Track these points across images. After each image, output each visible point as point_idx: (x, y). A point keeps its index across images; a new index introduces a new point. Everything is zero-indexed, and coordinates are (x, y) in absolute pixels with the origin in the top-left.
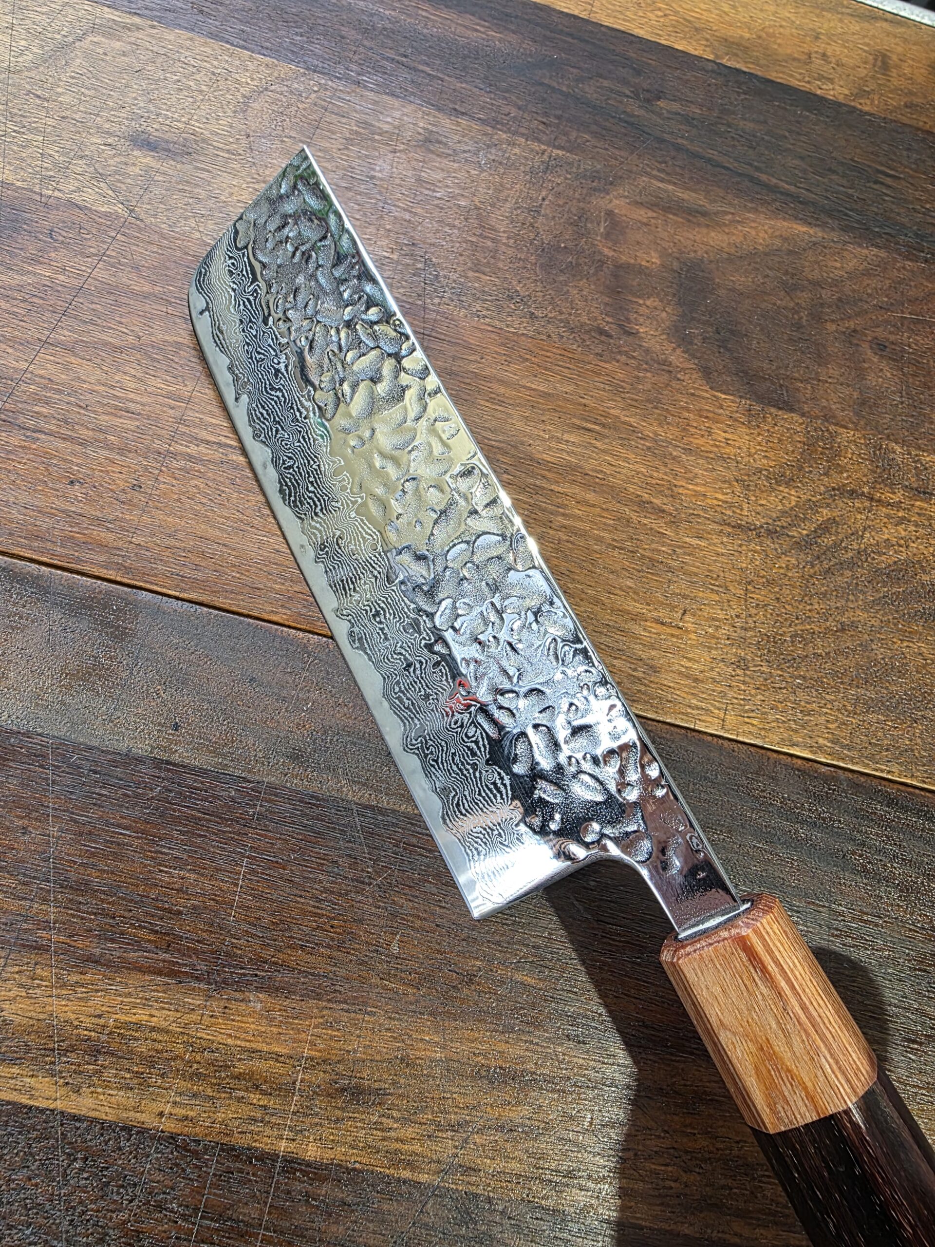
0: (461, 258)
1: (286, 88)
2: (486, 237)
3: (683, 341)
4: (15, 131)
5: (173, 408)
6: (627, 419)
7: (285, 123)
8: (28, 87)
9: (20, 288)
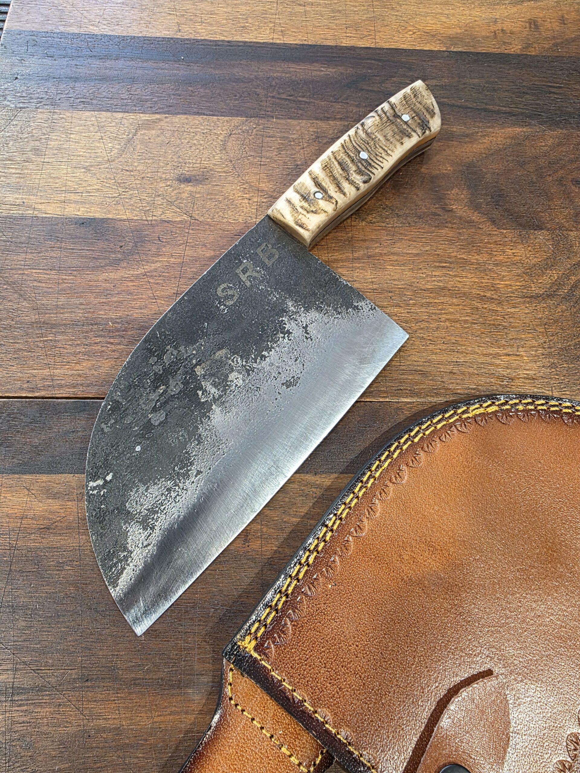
1: (240, 131)
3: (477, 207)
4: (123, 192)
6: (461, 256)
7: (246, 149)
8: (121, 167)
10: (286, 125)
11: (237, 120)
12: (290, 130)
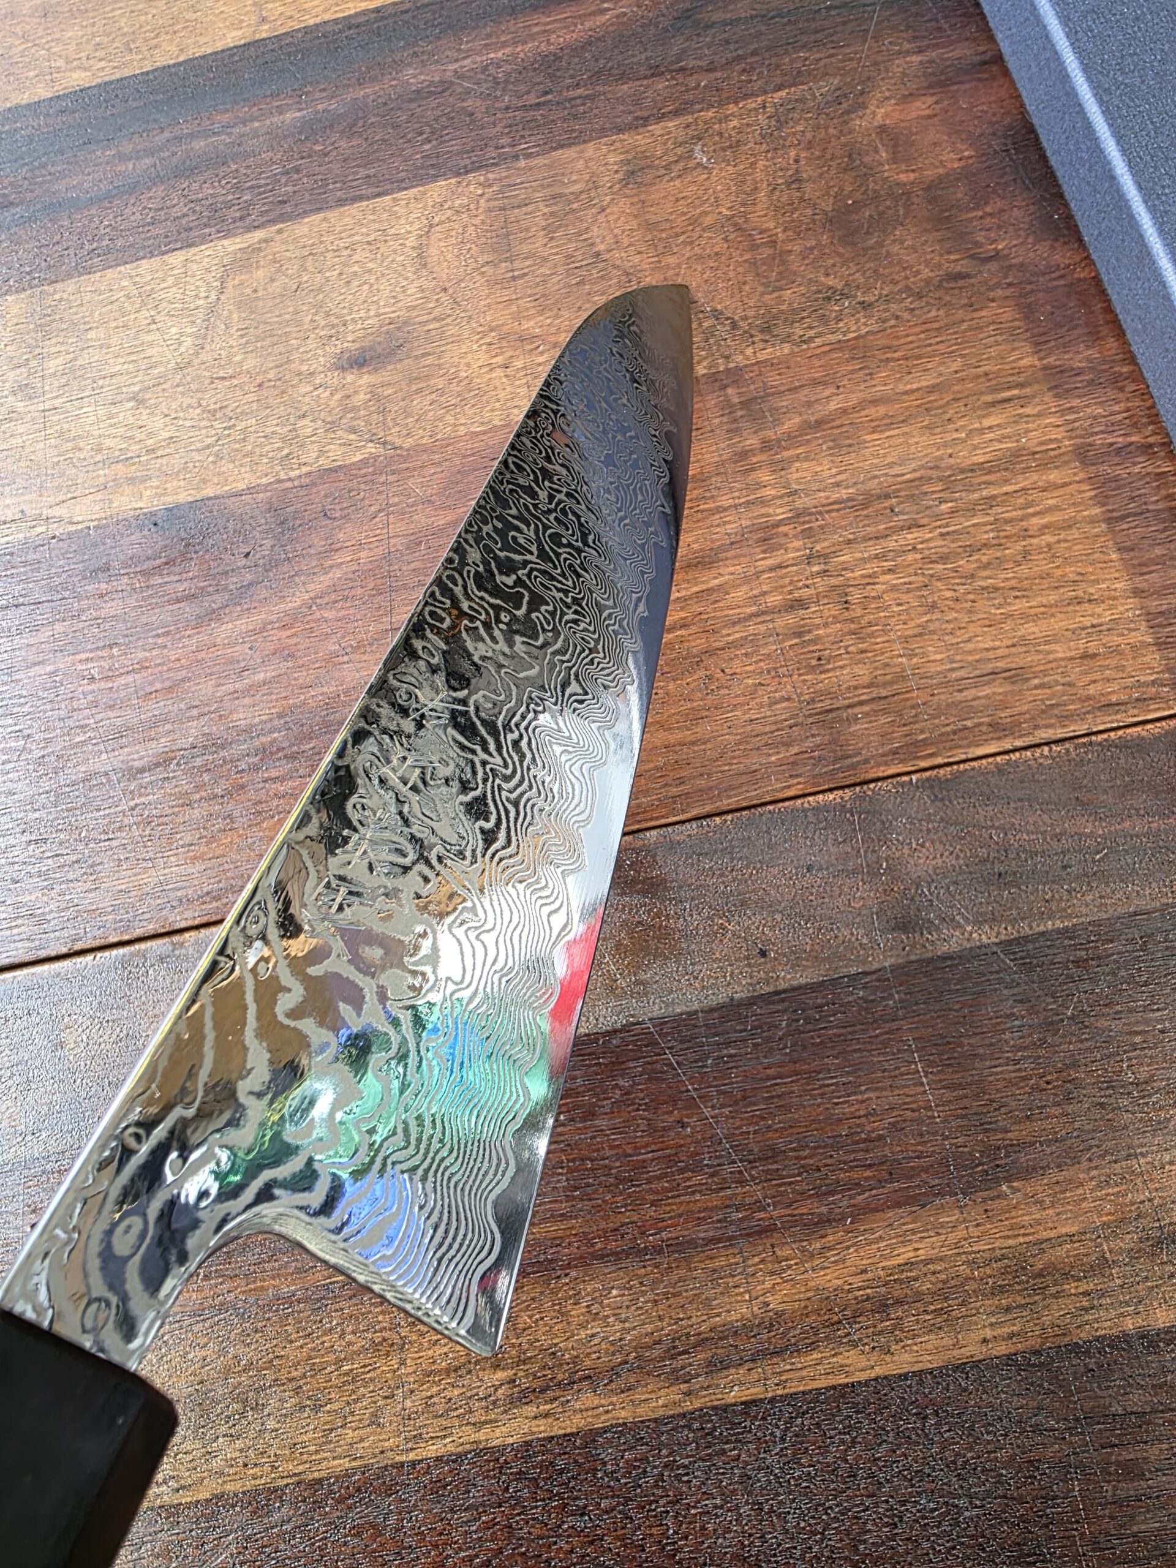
1: (449, 212)
2: (759, 246)
4: (225, 428)
7: (473, 252)
8: (207, 374)
9: (334, 588)
10: (550, 166)
11: (437, 190)
12: (563, 174)
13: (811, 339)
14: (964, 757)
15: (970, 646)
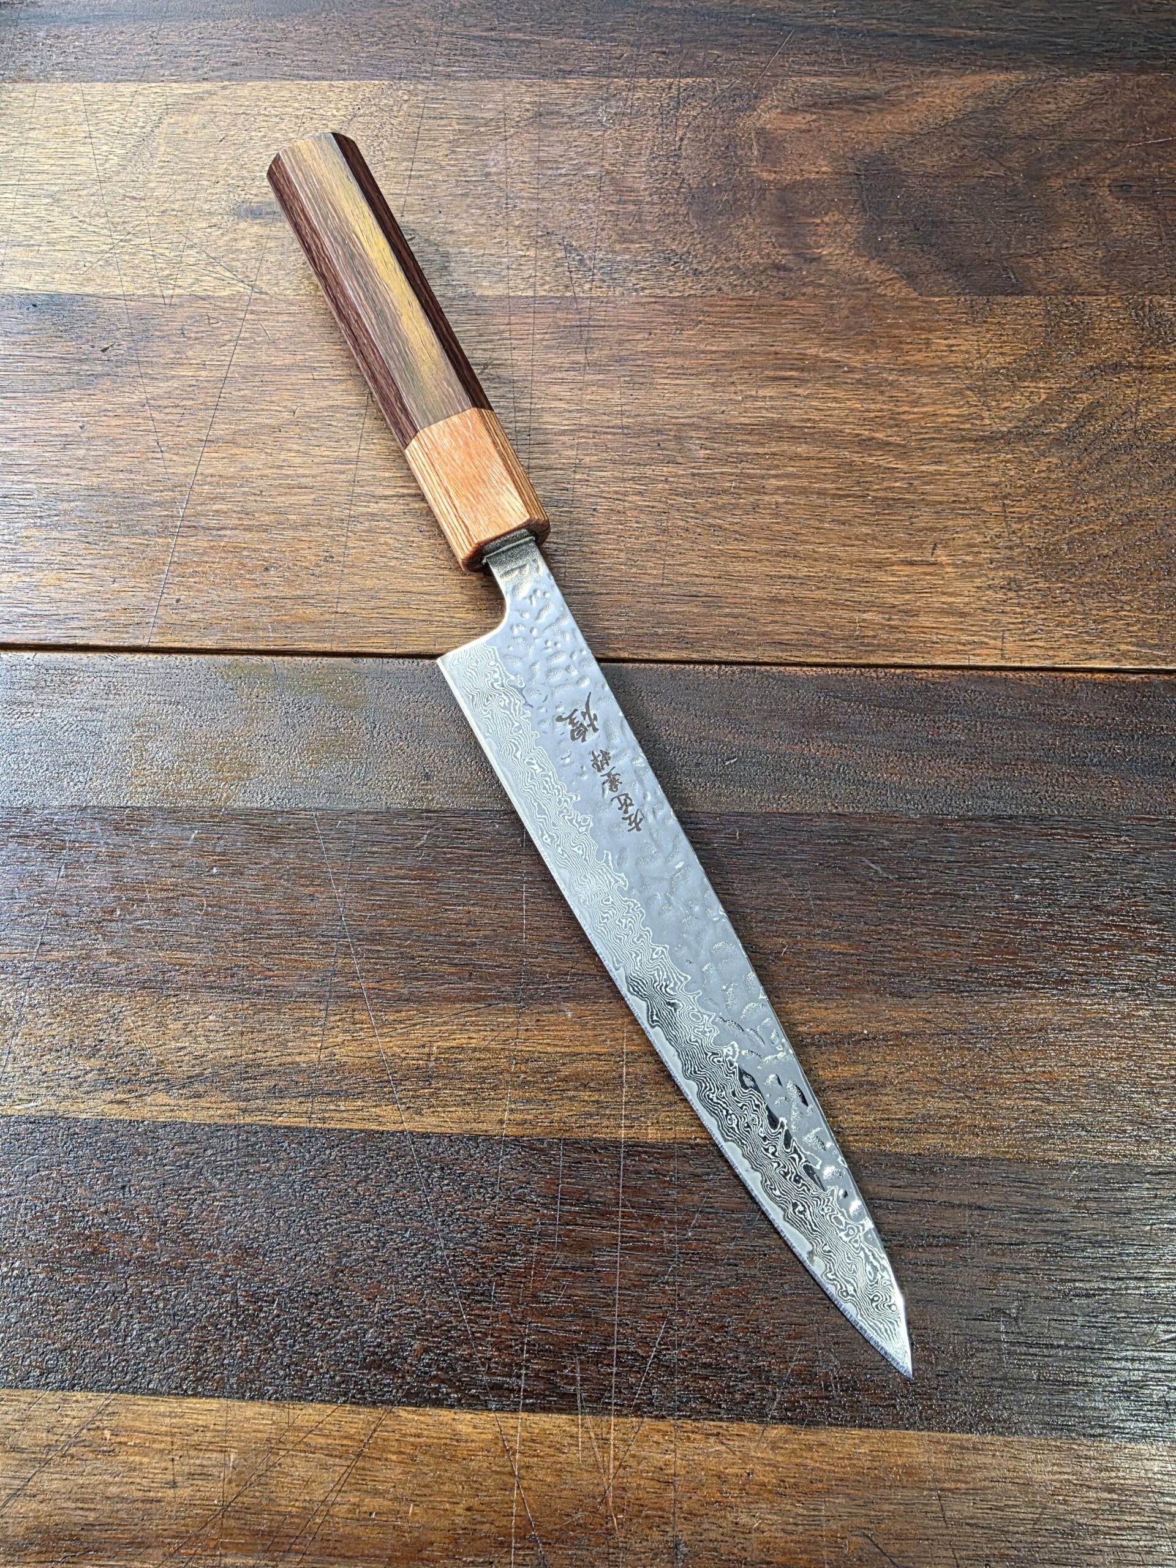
0: (604, 233)
1: (374, 108)
2: (625, 202)
3: (876, 250)
5: (344, 473)
6: (827, 355)
8: (122, 191)
9: (169, 395)
10: (473, 92)
11: (369, 87)
12: (482, 101)
13: (643, 289)
14: (646, 657)
15: (684, 569)
